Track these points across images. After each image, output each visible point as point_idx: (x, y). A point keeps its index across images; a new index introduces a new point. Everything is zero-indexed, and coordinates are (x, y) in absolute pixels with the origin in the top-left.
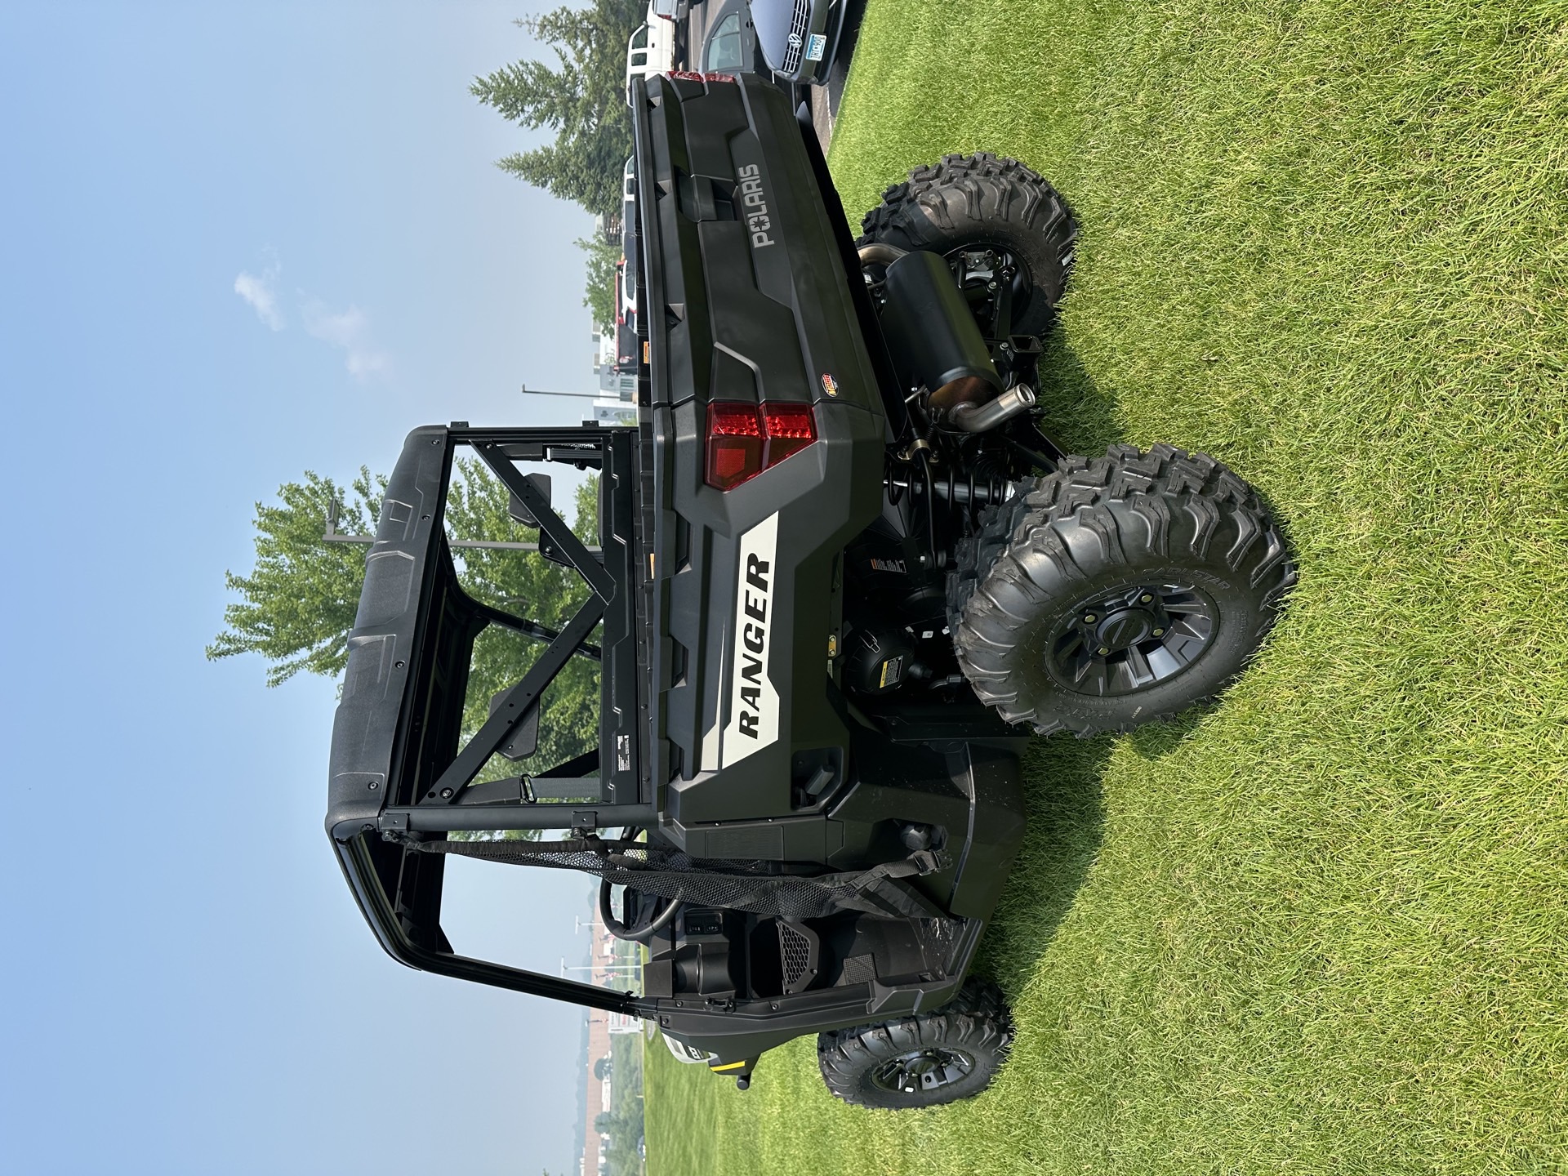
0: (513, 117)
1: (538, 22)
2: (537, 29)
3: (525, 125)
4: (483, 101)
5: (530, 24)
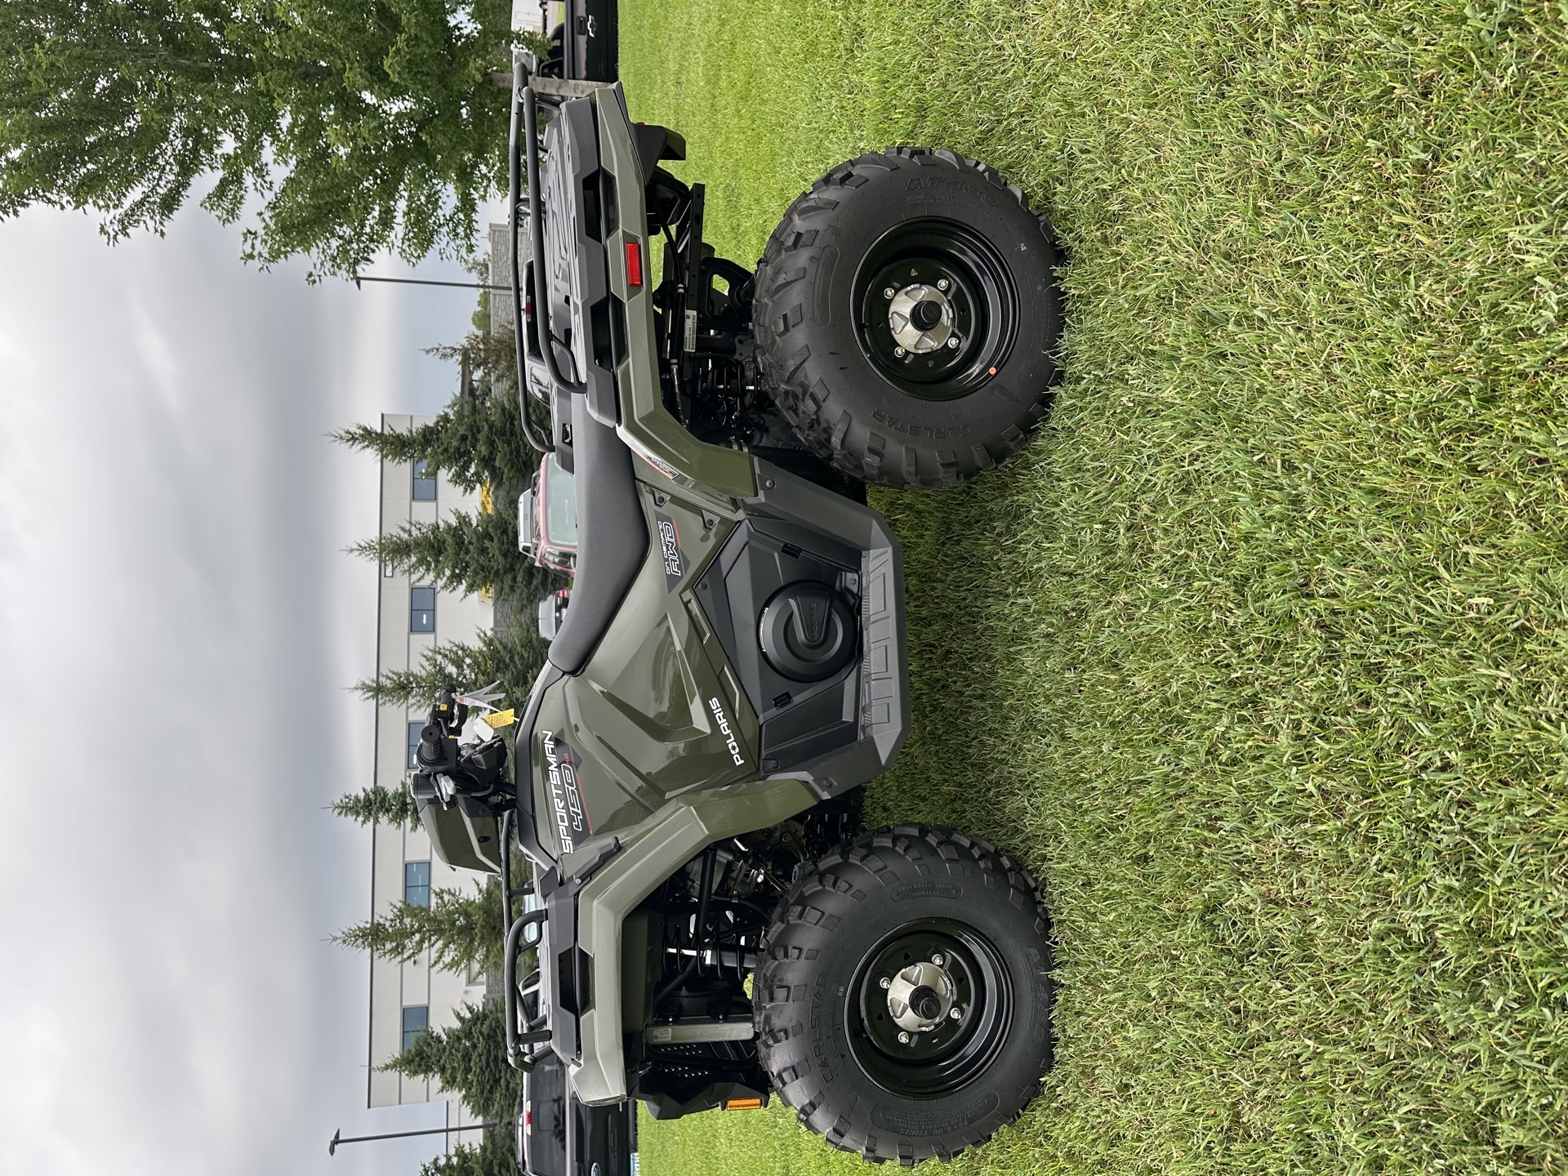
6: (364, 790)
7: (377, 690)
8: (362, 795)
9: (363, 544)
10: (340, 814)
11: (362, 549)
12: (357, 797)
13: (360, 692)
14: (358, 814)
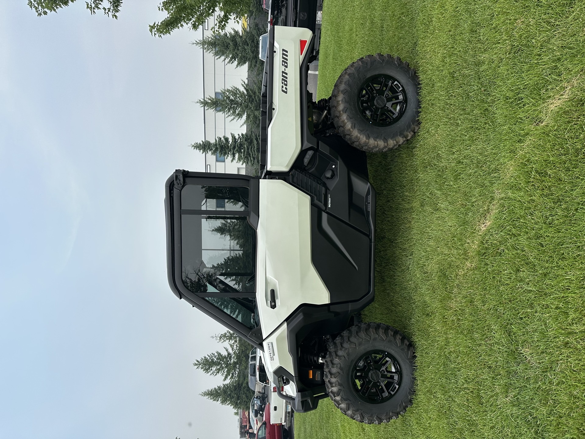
6: (202, 141)
7: (205, 103)
8: (201, 143)
9: (198, 41)
10: (194, 149)
11: (197, 43)
12: (200, 143)
13: (199, 104)
14: (200, 150)
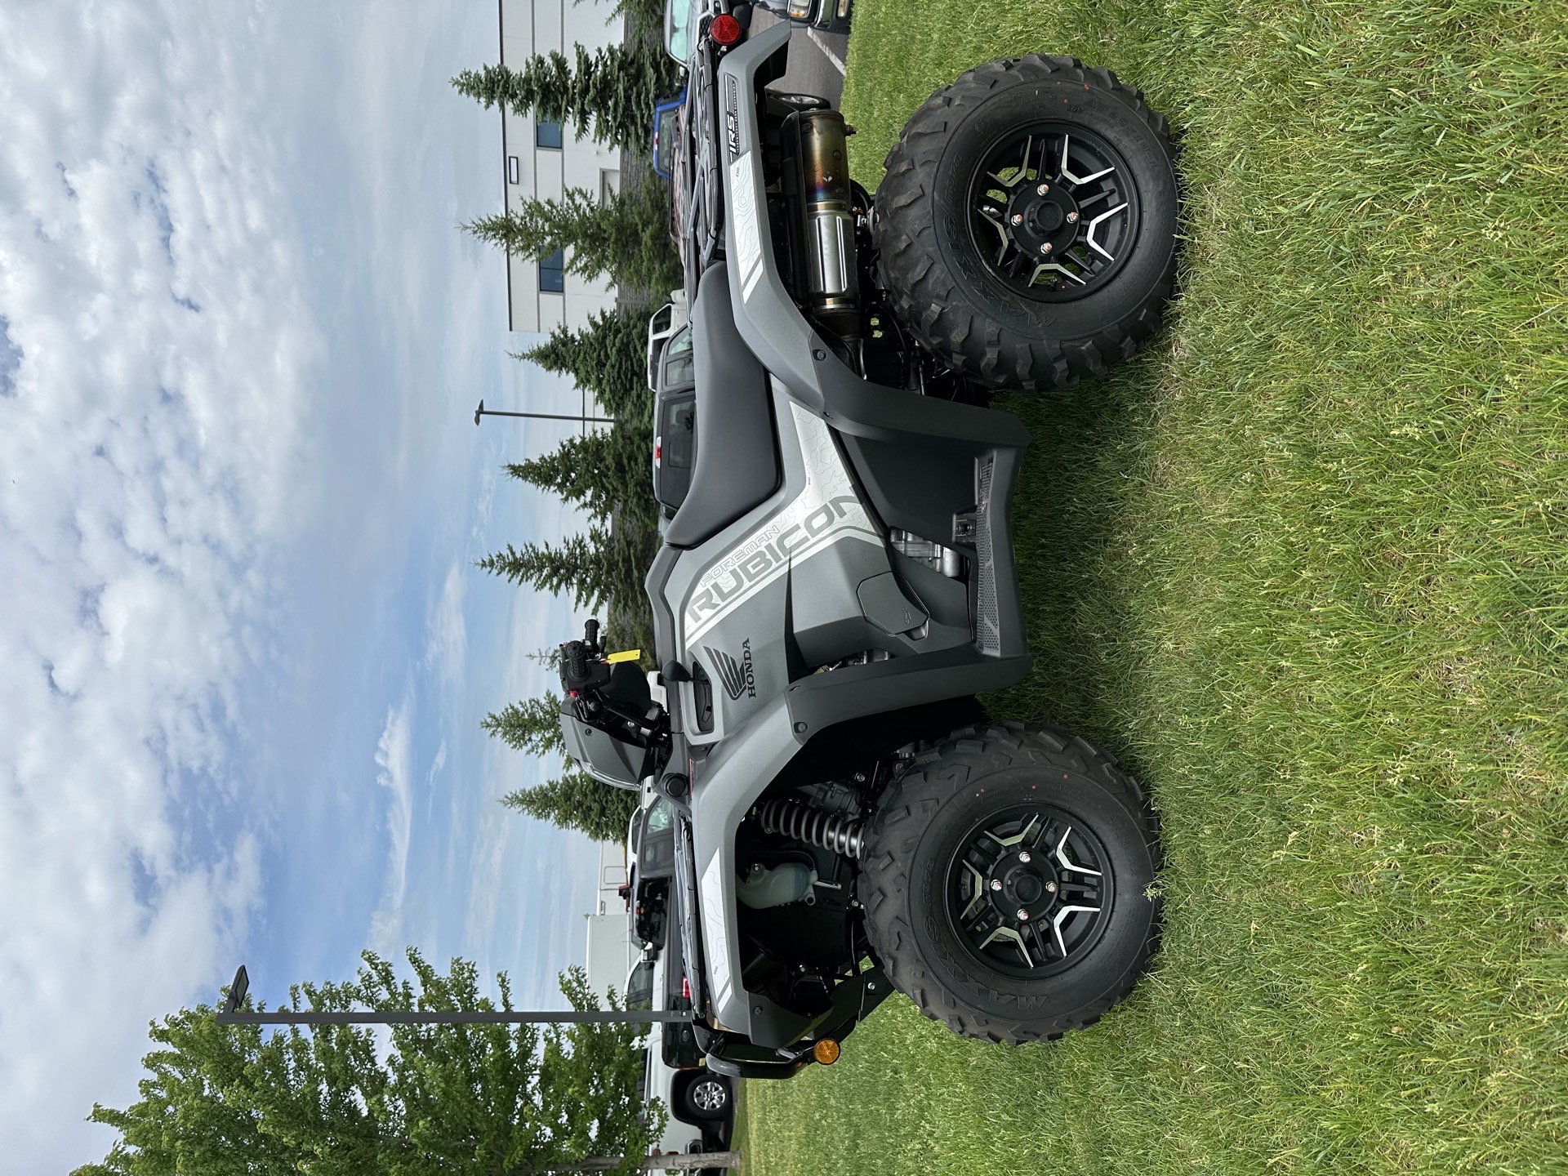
0: (521, 747)
1: (550, 654)
2: (548, 660)
3: (533, 754)
4: (493, 734)
5: (542, 657)
